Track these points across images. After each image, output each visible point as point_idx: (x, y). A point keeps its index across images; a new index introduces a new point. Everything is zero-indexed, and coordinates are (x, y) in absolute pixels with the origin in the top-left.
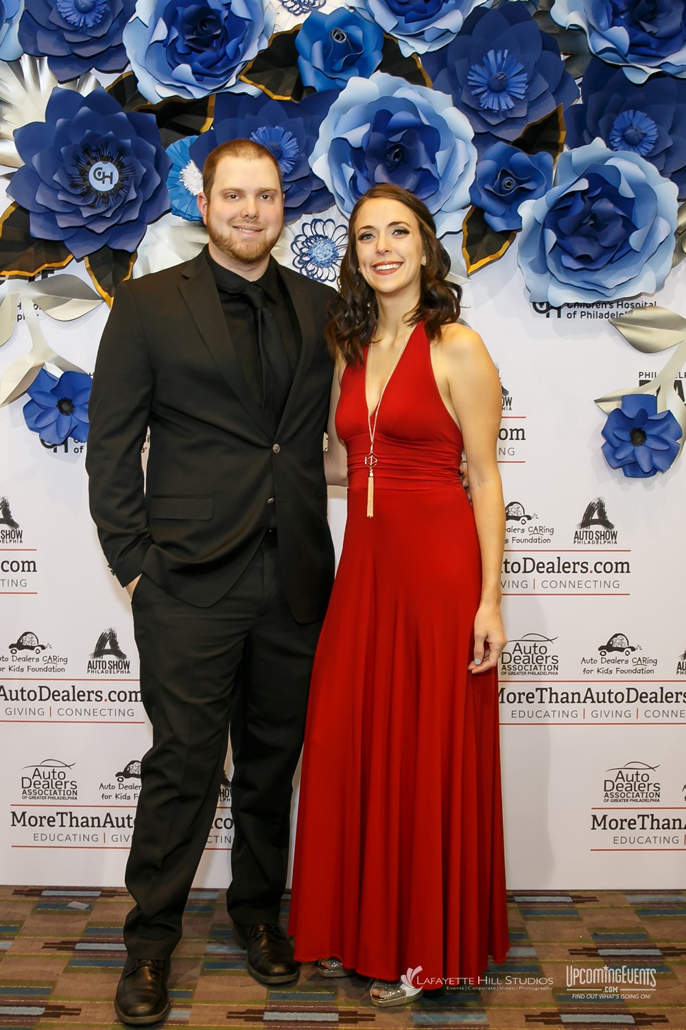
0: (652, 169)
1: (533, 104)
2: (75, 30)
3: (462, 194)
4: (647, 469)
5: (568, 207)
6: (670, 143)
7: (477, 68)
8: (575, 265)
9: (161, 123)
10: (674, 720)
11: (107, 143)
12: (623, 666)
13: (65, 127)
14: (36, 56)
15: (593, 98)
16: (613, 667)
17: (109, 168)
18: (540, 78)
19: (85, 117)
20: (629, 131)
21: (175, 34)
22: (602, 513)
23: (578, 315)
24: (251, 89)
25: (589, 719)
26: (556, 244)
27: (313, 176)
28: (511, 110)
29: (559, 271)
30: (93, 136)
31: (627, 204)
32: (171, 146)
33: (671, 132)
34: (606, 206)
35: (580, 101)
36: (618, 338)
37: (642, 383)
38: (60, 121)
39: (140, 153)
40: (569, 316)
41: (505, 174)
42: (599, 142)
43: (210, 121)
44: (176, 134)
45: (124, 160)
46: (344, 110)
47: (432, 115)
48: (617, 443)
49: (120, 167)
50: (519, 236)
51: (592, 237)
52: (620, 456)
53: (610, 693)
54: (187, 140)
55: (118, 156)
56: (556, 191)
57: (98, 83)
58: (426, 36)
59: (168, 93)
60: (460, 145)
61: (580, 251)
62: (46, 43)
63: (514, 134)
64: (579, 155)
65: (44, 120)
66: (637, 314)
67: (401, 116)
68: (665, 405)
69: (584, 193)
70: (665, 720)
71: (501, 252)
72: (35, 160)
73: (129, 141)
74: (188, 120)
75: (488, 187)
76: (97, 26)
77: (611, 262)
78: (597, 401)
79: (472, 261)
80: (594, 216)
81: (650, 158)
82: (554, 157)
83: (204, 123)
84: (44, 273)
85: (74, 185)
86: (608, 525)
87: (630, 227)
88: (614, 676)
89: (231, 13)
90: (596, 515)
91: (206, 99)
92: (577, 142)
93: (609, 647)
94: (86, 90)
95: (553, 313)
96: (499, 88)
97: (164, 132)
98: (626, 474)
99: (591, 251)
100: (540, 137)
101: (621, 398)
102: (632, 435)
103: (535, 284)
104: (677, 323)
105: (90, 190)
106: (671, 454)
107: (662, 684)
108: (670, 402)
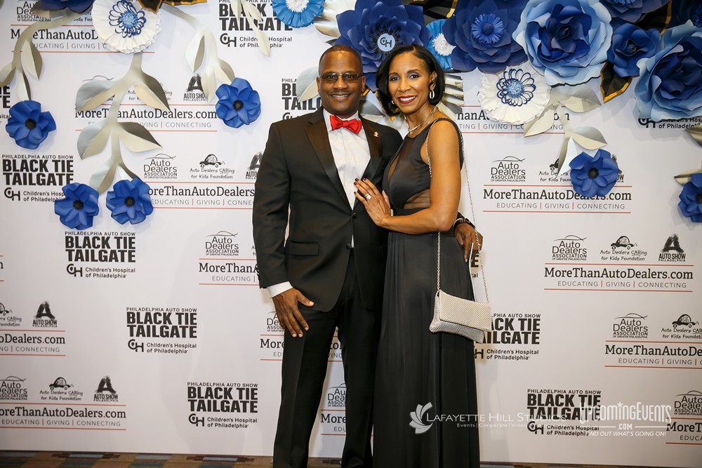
3: (602, 54)
5: (668, 63)
8: (670, 97)
9: (424, 12)
11: (391, 23)
12: (687, 334)
13: (368, 13)
16: (681, 334)
17: (390, 38)
19: (379, 7)
22: (677, 243)
23: (666, 126)
25: (666, 365)
26: (660, 86)
27: (513, 42)
28: (631, 4)
29: (658, 101)
30: (383, 19)
32: (429, 25)
34: (691, 61)
36: (689, 140)
38: (365, 10)
39: (410, 29)
40: (660, 127)
41: (630, 42)
42: (690, 22)
43: (452, 10)
44: (430, 18)
45: (401, 33)
46: (536, 5)
47: (588, 7)
48: (688, 202)
49: (397, 38)
50: (635, 81)
51: (680, 80)
52: (690, 210)
53: (679, 349)
54: (437, 22)
55: (396, 30)
56: (661, 53)
60: (602, 25)
61: (673, 88)
63: (634, 18)
64: (676, 30)
65: (354, 9)
67: (569, 9)
69: (679, 54)
71: (623, 89)
72: (349, 33)
73: (405, 22)
74: (439, 10)
75: (617, 50)
77: (692, 95)
78: (675, 177)
79: (606, 95)
80: (684, 67)
82: (660, 32)
83: (449, 11)
85: (369, 48)
86: (680, 250)
88: (682, 340)
90: (672, 245)
92: (675, 23)
93: (679, 322)
95: (651, 125)
97: (426, 17)
98: (693, 221)
99: (680, 88)
100: (653, 21)
101: (691, 176)
102: (697, 197)
103: (644, 107)
105: (378, 51)
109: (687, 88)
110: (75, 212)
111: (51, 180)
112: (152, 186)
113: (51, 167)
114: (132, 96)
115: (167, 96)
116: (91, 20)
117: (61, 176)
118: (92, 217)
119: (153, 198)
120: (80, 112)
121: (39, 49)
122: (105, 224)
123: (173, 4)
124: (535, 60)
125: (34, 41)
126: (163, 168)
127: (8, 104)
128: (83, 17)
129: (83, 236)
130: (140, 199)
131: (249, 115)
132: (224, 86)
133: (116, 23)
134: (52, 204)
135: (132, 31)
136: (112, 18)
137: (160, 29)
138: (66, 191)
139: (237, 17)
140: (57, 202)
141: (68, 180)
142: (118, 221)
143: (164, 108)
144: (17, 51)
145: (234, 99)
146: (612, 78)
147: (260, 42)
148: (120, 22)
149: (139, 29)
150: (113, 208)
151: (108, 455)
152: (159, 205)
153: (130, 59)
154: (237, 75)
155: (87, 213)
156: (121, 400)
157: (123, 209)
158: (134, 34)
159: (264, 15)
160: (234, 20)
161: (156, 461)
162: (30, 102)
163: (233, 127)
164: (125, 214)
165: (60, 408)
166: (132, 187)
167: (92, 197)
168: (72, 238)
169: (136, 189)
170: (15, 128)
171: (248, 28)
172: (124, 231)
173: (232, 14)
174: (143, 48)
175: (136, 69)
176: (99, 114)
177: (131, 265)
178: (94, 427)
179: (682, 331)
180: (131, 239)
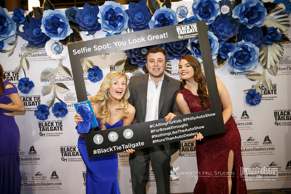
0: (254, 45)
1: (229, 33)
2: (138, 23)
3: (216, 52)
4: (255, 104)
5: (238, 54)
6: (256, 40)
7: (218, 27)
8: (240, 65)
10: (263, 154)
12: (252, 143)
14: (131, 28)
15: (241, 32)
16: (250, 144)
17: (146, 50)
18: (230, 28)
20: (248, 38)
21: (159, 23)
22: (246, 113)
23: (239, 74)
25: (246, 155)
26: (236, 61)
27: (187, 49)
28: (224, 35)
29: (236, 66)
31: (249, 52)
33: (256, 38)
34: (245, 53)
35: (238, 33)
36: (247, 78)
37: (252, 87)
40: (237, 74)
41: (225, 48)
42: (243, 40)
47: (210, 37)
48: (249, 99)
50: (228, 60)
51: (242, 59)
52: (249, 102)
53: (250, 149)
56: (235, 51)
58: (208, 22)
60: (216, 42)
61: (240, 62)
62: (132, 26)
63: (225, 40)
64: (239, 43)
66: (251, 73)
68: (257, 91)
69: (241, 51)
70: (261, 154)
71: (224, 63)
75: (221, 50)
76: (142, 22)
77: (246, 64)
78: (244, 91)
79: (219, 65)
80: (243, 55)
81: (253, 43)
82: (234, 44)
84: (133, 71)
85: (139, 53)
86: (247, 115)
87: (250, 57)
88: (250, 146)
89: (170, 18)
90: (245, 114)
92: (239, 41)
93: (249, 140)
95: (234, 74)
96: (221, 31)
98: (251, 105)
99: (242, 62)
100: (232, 40)
101: (249, 90)
102: (251, 97)
103: (231, 69)
104: (259, 75)
105: (142, 54)
106: (260, 101)
107: (260, 147)
108: (258, 91)
109: (245, 61)
110: (41, 114)
111: (33, 104)
112: (67, 104)
113: (33, 99)
114: (60, 74)
115: (71, 73)
116: (45, 50)
117: (36, 102)
118: (47, 116)
119: (68, 108)
120: (43, 80)
121: (28, 60)
122: (52, 118)
123: (72, 42)
124: (194, 54)
125: (27, 58)
126: (71, 98)
127: (18, 79)
128: (42, 49)
129: (45, 122)
130: (63, 109)
131: (99, 78)
132: (90, 69)
133: (53, 50)
134: (34, 112)
135: (59, 52)
136: (52, 48)
138: (38, 107)
140: (35, 111)
141: (39, 103)
142: (56, 117)
143: (70, 77)
144: (21, 61)
145: (93, 73)
146: (220, 59)
148: (55, 50)
149: (61, 51)
150: (54, 112)
152: (70, 110)
153: (58, 62)
154: (95, 65)
155: (46, 114)
156: (60, 179)
157: (58, 112)
158: (59, 53)
162: (26, 78)
163: (94, 82)
164: (58, 114)
165: (39, 183)
166: (60, 105)
167: (47, 109)
168: (41, 123)
169: (62, 105)
170: (20, 87)
172: (58, 120)
174: (62, 58)
175: (61, 65)
176: (48, 80)
177: (61, 132)
178: (51, 189)
179: (250, 143)
180: (61, 122)
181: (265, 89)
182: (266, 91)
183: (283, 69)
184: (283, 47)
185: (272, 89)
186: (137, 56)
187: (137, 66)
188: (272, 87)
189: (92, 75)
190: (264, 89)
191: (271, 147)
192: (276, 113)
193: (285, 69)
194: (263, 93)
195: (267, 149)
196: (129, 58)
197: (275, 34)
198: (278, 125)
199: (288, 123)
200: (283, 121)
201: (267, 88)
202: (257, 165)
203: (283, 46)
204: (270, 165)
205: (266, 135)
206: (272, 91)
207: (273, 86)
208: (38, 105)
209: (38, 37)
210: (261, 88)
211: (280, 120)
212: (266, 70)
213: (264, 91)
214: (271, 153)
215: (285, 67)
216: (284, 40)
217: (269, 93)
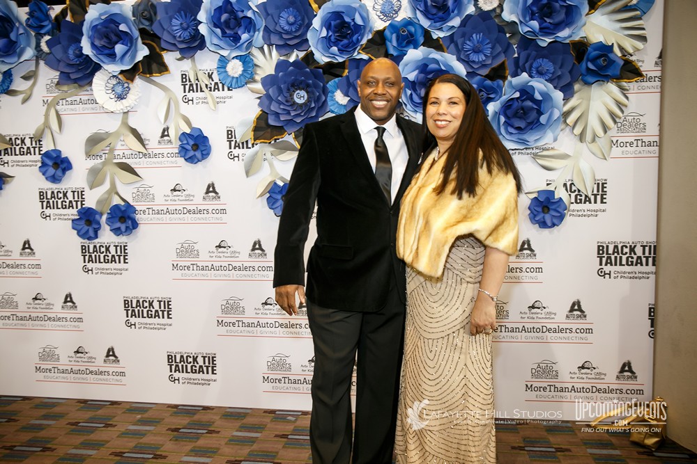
0: (550, 86)
1: (494, 58)
2: (287, 33)
4: (550, 225)
5: (511, 105)
6: (560, 73)
7: (468, 42)
8: (514, 131)
9: (324, 73)
10: (565, 341)
11: (301, 82)
12: (539, 316)
13: (283, 76)
14: (270, 45)
15: (523, 53)
16: (535, 316)
17: (303, 93)
18: (498, 45)
19: (292, 71)
20: (540, 68)
21: (330, 33)
22: (529, 245)
23: (517, 154)
24: (365, 57)
25: (524, 340)
26: (505, 122)
28: (484, 61)
29: (507, 134)
30: (295, 80)
31: (538, 103)
32: (330, 83)
33: (560, 68)
34: (529, 103)
35: (516, 55)
36: (536, 164)
37: (548, 185)
39: (316, 86)
40: (513, 154)
41: (481, 90)
42: (525, 75)
43: (347, 71)
44: (333, 77)
45: (309, 89)
46: (406, 65)
47: (446, 65)
48: (535, 213)
49: (307, 92)
51: (522, 118)
52: (537, 219)
53: (534, 328)
54: (337, 80)
55: (306, 87)
56: (504, 98)
57: (297, 56)
58: (444, 29)
59: (327, 60)
61: (517, 125)
62: (275, 39)
63: (485, 72)
64: (516, 81)
65: (274, 73)
66: (545, 153)
67: (432, 66)
68: (559, 195)
69: (517, 98)
70: (561, 341)
72: (270, 91)
74: (337, 71)
76: (296, 31)
77: (531, 129)
78: (526, 193)
80: (522, 108)
81: (550, 81)
82: (504, 82)
83: (344, 72)
84: (276, 140)
85: (287, 101)
86: (532, 250)
87: (540, 113)
89: (355, 23)
90: (526, 246)
91: (344, 62)
92: (515, 75)
93: (533, 307)
94: (292, 59)
96: (477, 51)
97: (326, 77)
98: (540, 227)
99: (522, 124)
100: (497, 74)
101: (538, 192)
102: (543, 209)
104: (565, 157)
105: (294, 103)
106: (561, 217)
107: (558, 324)
108: (561, 194)
109: (530, 124)
110: (86, 228)
111: (71, 206)
112: (138, 208)
113: (70, 195)
114: (123, 143)
115: (146, 142)
116: (92, 90)
117: (77, 202)
118: (97, 231)
119: (138, 217)
120: (89, 156)
121: (60, 113)
122: (107, 236)
123: (148, 76)
125: (58, 107)
126: (145, 195)
127: (42, 152)
128: (89, 89)
129: (93, 245)
130: (130, 218)
131: (202, 154)
132: (184, 134)
133: (110, 91)
134: (71, 221)
135: (121, 97)
136: (107, 88)
137: (140, 95)
138: (80, 213)
139: (193, 82)
140: (73, 220)
141: (82, 205)
142: (115, 234)
143: (144, 151)
144: (47, 115)
145: (192, 142)
147: (209, 100)
148: (113, 91)
149: (126, 95)
150: (111, 224)
151: (113, 403)
152: (142, 222)
153: (120, 117)
154: (194, 125)
155: (94, 228)
156: (122, 363)
157: (118, 225)
158: (122, 99)
159: (213, 80)
160: (191, 85)
161: (144, 408)
162: (55, 151)
163: (192, 163)
164: (119, 229)
165: (82, 368)
166: (124, 209)
167: (97, 217)
168: (85, 247)
169: (127, 211)
170: (44, 169)
171: (202, 91)
172: (120, 241)
173: (190, 81)
174: (129, 108)
175: (125, 124)
176: (101, 156)
177: (125, 266)
178: (104, 382)
179: (535, 313)
180: (125, 246)
181: (579, 191)
182: (581, 196)
183: (625, 144)
184: (625, 92)
185: (595, 192)
186: (282, 107)
187: (283, 131)
188: (596, 186)
189: (189, 147)
190: (575, 191)
191: (585, 326)
192: (601, 250)
193: (631, 144)
194: (573, 200)
195: (574, 331)
196: (264, 112)
197: (605, 60)
198: (604, 276)
199: (629, 273)
200: (618, 268)
201: (582, 189)
202: (549, 365)
203: (628, 90)
204: (579, 368)
205: (575, 299)
206: (595, 196)
207: (598, 184)
208: (79, 207)
209: (78, 63)
210: (569, 187)
211: (611, 265)
212: (584, 144)
213: (576, 196)
214: (584, 341)
215: (632, 139)
216: (630, 75)
217: (587, 200)
